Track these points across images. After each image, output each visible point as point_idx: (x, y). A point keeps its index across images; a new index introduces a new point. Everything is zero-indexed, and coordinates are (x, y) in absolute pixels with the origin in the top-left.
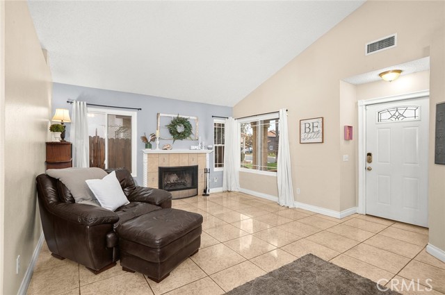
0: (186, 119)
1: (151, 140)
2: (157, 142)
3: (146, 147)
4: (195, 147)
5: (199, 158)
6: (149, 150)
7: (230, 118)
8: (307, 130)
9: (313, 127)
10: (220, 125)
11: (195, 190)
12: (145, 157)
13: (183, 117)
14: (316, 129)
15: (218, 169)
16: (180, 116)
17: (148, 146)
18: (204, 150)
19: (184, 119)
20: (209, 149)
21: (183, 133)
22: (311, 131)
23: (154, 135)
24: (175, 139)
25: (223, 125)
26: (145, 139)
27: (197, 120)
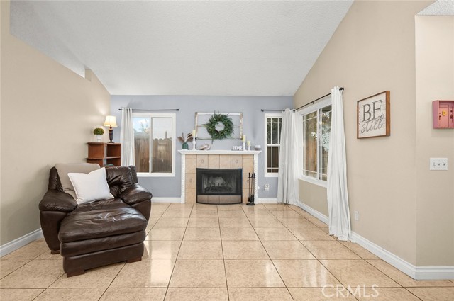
0: (225, 116)
1: (188, 140)
2: (194, 142)
3: (183, 148)
4: (238, 147)
5: (244, 161)
6: (186, 151)
7: (288, 111)
8: (367, 116)
9: (374, 109)
10: (275, 120)
11: (240, 196)
12: (183, 158)
13: (222, 114)
14: (378, 114)
15: (272, 175)
16: (218, 114)
17: (185, 146)
18: (249, 152)
19: (222, 116)
20: (256, 149)
21: (222, 132)
22: (372, 117)
23: (191, 135)
24: (213, 138)
25: (281, 120)
26: (181, 139)
27: (242, 115)
